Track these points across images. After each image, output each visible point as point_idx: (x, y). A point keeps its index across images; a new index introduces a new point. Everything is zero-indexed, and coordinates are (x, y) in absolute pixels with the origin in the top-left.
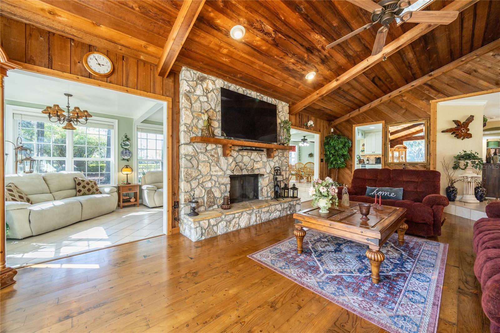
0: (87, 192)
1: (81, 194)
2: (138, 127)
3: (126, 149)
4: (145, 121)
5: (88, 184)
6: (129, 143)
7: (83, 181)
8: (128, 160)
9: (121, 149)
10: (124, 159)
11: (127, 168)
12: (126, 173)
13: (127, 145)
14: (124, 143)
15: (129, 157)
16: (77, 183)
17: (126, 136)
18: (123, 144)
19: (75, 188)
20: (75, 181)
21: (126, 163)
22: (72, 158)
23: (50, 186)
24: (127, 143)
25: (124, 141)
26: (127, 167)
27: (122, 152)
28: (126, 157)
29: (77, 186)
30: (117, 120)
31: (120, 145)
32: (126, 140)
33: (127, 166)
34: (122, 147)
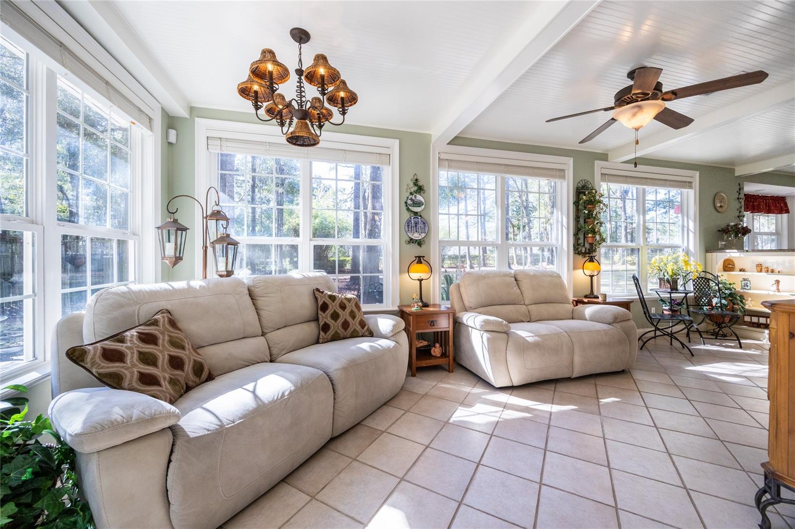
0: (341, 331)
1: (329, 337)
2: (443, 156)
3: (416, 213)
4: (456, 141)
5: (343, 307)
6: (422, 199)
7: (333, 298)
8: (420, 243)
9: (407, 215)
10: (411, 241)
11: (421, 263)
12: (416, 276)
13: (419, 204)
14: (411, 199)
15: (423, 235)
16: (320, 303)
17: (416, 180)
18: (409, 202)
19: (316, 319)
20: (316, 299)
21: (415, 250)
22: (310, 240)
23: (262, 313)
24: (419, 198)
25: (411, 194)
26: (420, 260)
27: (408, 222)
28: (416, 236)
29: (320, 312)
30: (398, 140)
31: (404, 205)
32: (416, 192)
33: (419, 257)
34: (408, 209)
